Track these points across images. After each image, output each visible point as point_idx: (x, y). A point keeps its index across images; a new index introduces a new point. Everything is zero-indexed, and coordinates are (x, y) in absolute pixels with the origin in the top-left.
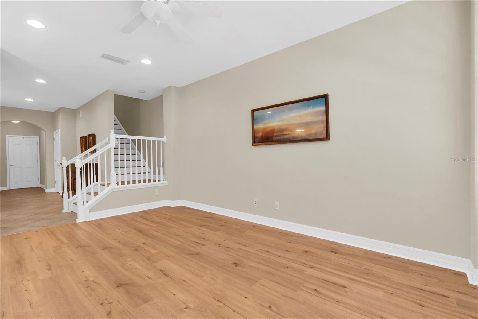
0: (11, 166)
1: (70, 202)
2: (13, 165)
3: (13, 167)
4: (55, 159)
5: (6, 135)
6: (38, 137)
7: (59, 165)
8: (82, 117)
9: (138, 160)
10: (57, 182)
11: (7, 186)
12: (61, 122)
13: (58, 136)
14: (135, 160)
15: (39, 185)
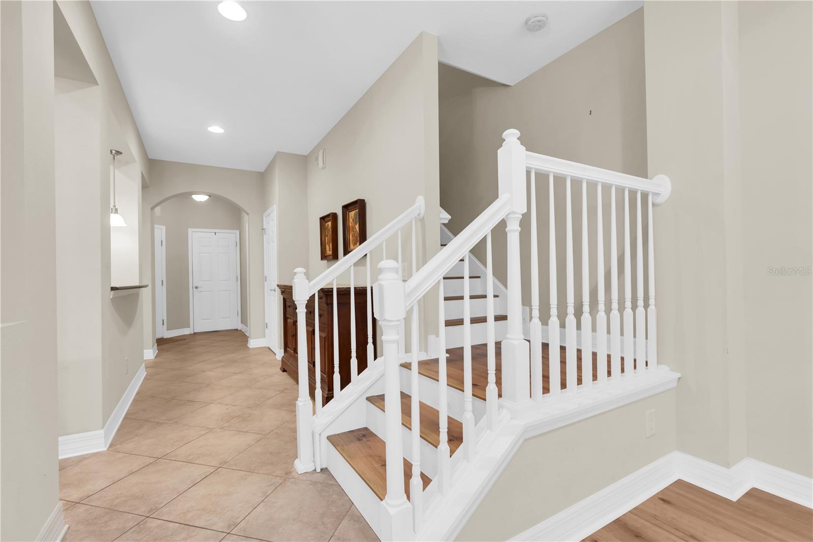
0: (196, 288)
1: (320, 434)
2: (199, 286)
3: (198, 289)
4: (265, 275)
5: (189, 229)
6: (238, 232)
7: (273, 289)
8: (324, 168)
9: (470, 277)
10: (268, 325)
11: (189, 327)
12: (279, 188)
13: (272, 221)
14: (463, 278)
15: (239, 326)
